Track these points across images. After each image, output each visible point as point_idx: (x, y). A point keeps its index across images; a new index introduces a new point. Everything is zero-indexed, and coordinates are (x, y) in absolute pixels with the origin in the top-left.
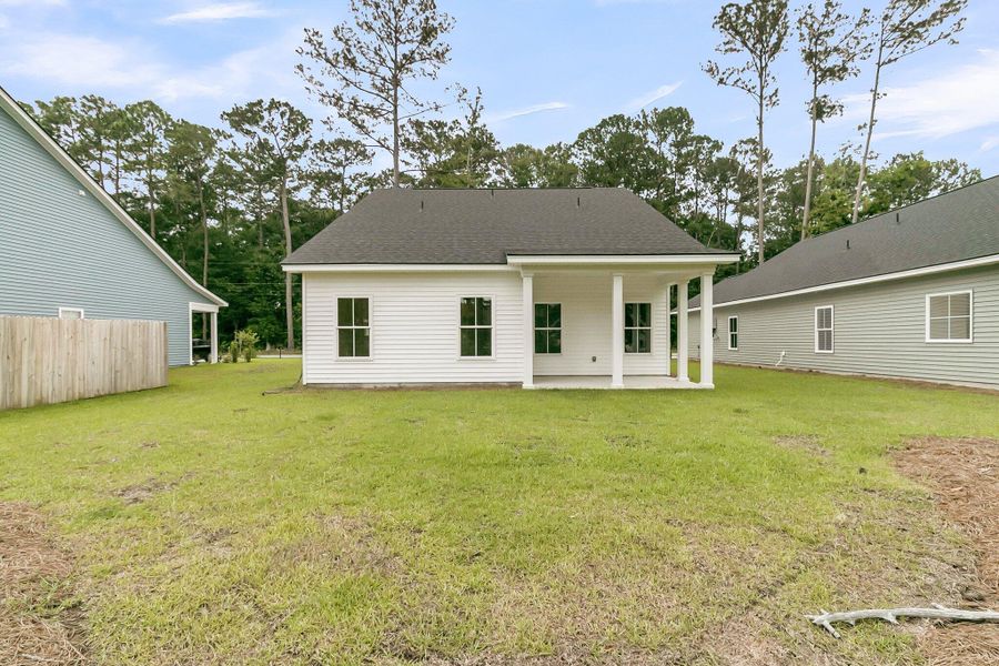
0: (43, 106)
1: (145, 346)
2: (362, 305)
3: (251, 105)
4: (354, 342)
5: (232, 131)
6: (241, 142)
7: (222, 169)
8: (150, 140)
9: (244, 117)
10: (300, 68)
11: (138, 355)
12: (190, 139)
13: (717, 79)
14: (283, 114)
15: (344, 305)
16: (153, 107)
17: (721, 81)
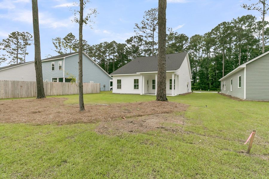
0: (98, 45)
1: (97, 87)
2: (120, 80)
3: (131, 38)
4: (119, 87)
5: (127, 44)
6: (129, 46)
7: (127, 51)
8: (114, 48)
9: (129, 41)
10: (135, 31)
11: (96, 88)
12: (121, 47)
13: (247, 8)
14: (137, 39)
15: (118, 80)
16: (114, 42)
17: (249, 9)
